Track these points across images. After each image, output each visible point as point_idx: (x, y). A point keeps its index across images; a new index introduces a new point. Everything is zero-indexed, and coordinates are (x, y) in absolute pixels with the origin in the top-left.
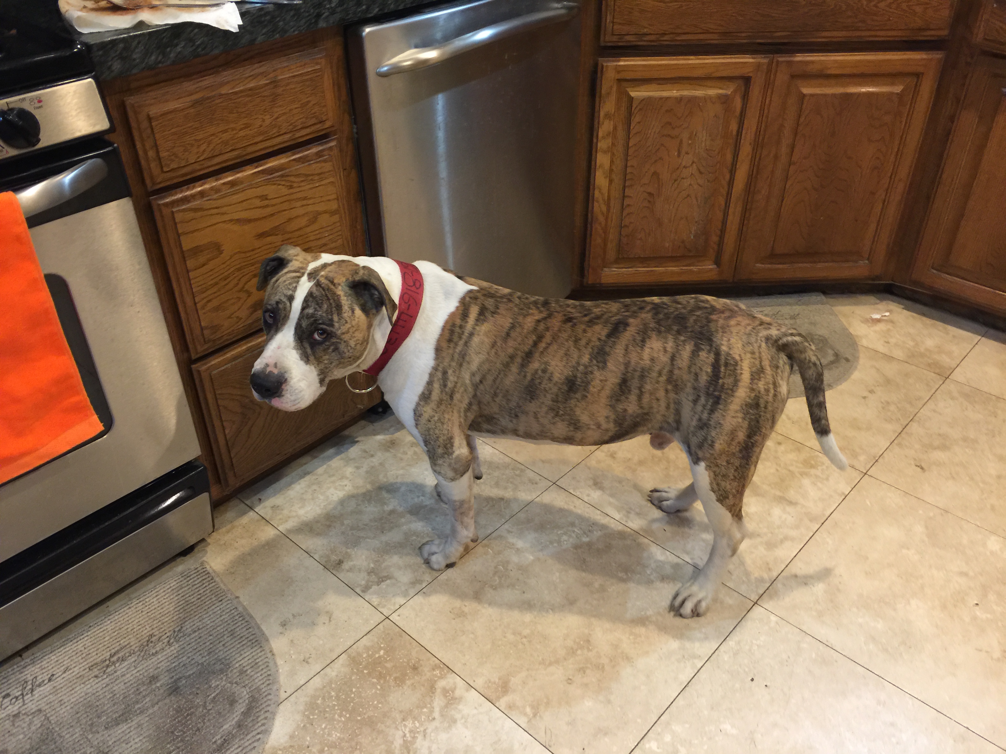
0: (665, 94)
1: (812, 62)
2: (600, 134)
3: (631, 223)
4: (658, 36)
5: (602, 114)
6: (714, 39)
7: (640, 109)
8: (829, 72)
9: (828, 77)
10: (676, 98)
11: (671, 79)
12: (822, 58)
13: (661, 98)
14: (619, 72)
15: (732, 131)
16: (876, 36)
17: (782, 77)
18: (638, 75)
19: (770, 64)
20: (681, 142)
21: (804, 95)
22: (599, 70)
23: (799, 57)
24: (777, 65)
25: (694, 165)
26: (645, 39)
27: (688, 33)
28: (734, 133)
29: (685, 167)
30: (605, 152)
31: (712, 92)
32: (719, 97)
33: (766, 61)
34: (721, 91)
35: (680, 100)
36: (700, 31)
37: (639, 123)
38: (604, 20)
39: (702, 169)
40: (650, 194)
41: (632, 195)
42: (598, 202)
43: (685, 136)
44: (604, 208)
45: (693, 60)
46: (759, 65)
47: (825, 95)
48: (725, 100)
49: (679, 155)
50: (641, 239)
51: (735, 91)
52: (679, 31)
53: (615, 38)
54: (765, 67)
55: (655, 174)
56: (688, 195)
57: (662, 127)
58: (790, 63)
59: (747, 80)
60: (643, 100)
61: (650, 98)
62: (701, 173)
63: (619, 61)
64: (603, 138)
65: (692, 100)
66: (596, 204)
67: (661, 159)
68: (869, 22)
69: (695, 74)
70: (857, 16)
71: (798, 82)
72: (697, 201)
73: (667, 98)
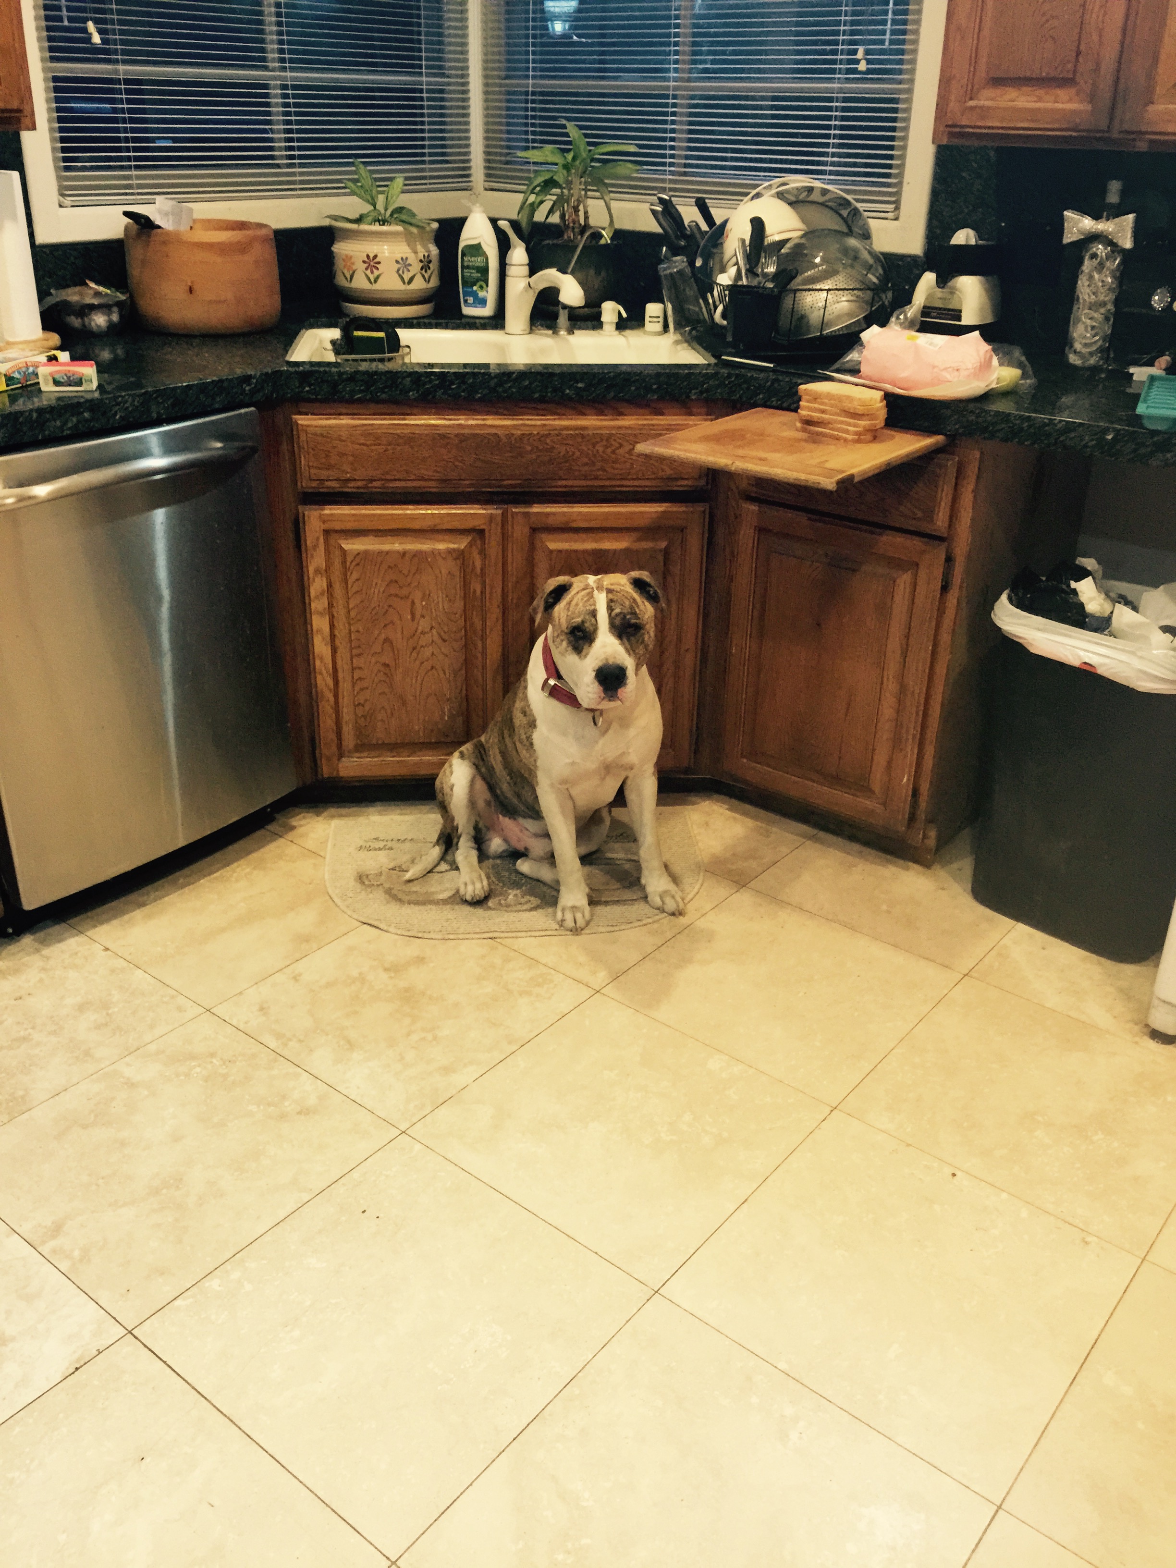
0: (386, 547)
1: (554, 514)
2: (313, 593)
3: (366, 700)
4: (364, 483)
5: (311, 569)
6: (433, 487)
7: (358, 564)
8: (574, 525)
9: (577, 530)
10: (398, 552)
11: (390, 531)
12: (565, 510)
13: (380, 553)
14: (324, 522)
15: (475, 591)
16: (622, 486)
17: (520, 531)
18: (349, 526)
19: (504, 515)
20: (413, 603)
21: (551, 552)
22: (301, 520)
23: (536, 509)
24: (513, 517)
25: (434, 631)
26: (349, 485)
27: (399, 480)
28: (478, 593)
29: (423, 633)
30: (321, 614)
31: (441, 546)
32: (450, 552)
33: (500, 512)
34: (452, 546)
35: (404, 554)
36: (413, 477)
37: (357, 580)
38: (298, 462)
39: (445, 637)
40: (386, 665)
41: (362, 666)
42: (321, 674)
43: (417, 595)
44: (330, 682)
45: (411, 510)
46: (491, 517)
47: (576, 551)
48: (460, 556)
49: (413, 619)
50: (382, 720)
51: (470, 545)
52: (388, 477)
53: (314, 484)
54: (499, 519)
55: (387, 640)
56: (432, 668)
57: (387, 585)
58: (527, 515)
59: (480, 533)
60: (358, 554)
61: (366, 552)
62: (444, 641)
63: (322, 510)
64: (317, 597)
65: (417, 554)
66: (319, 677)
67: (392, 623)
68: (609, 470)
69: (416, 525)
70: (593, 464)
71: (544, 536)
72: (445, 673)
73: (387, 553)
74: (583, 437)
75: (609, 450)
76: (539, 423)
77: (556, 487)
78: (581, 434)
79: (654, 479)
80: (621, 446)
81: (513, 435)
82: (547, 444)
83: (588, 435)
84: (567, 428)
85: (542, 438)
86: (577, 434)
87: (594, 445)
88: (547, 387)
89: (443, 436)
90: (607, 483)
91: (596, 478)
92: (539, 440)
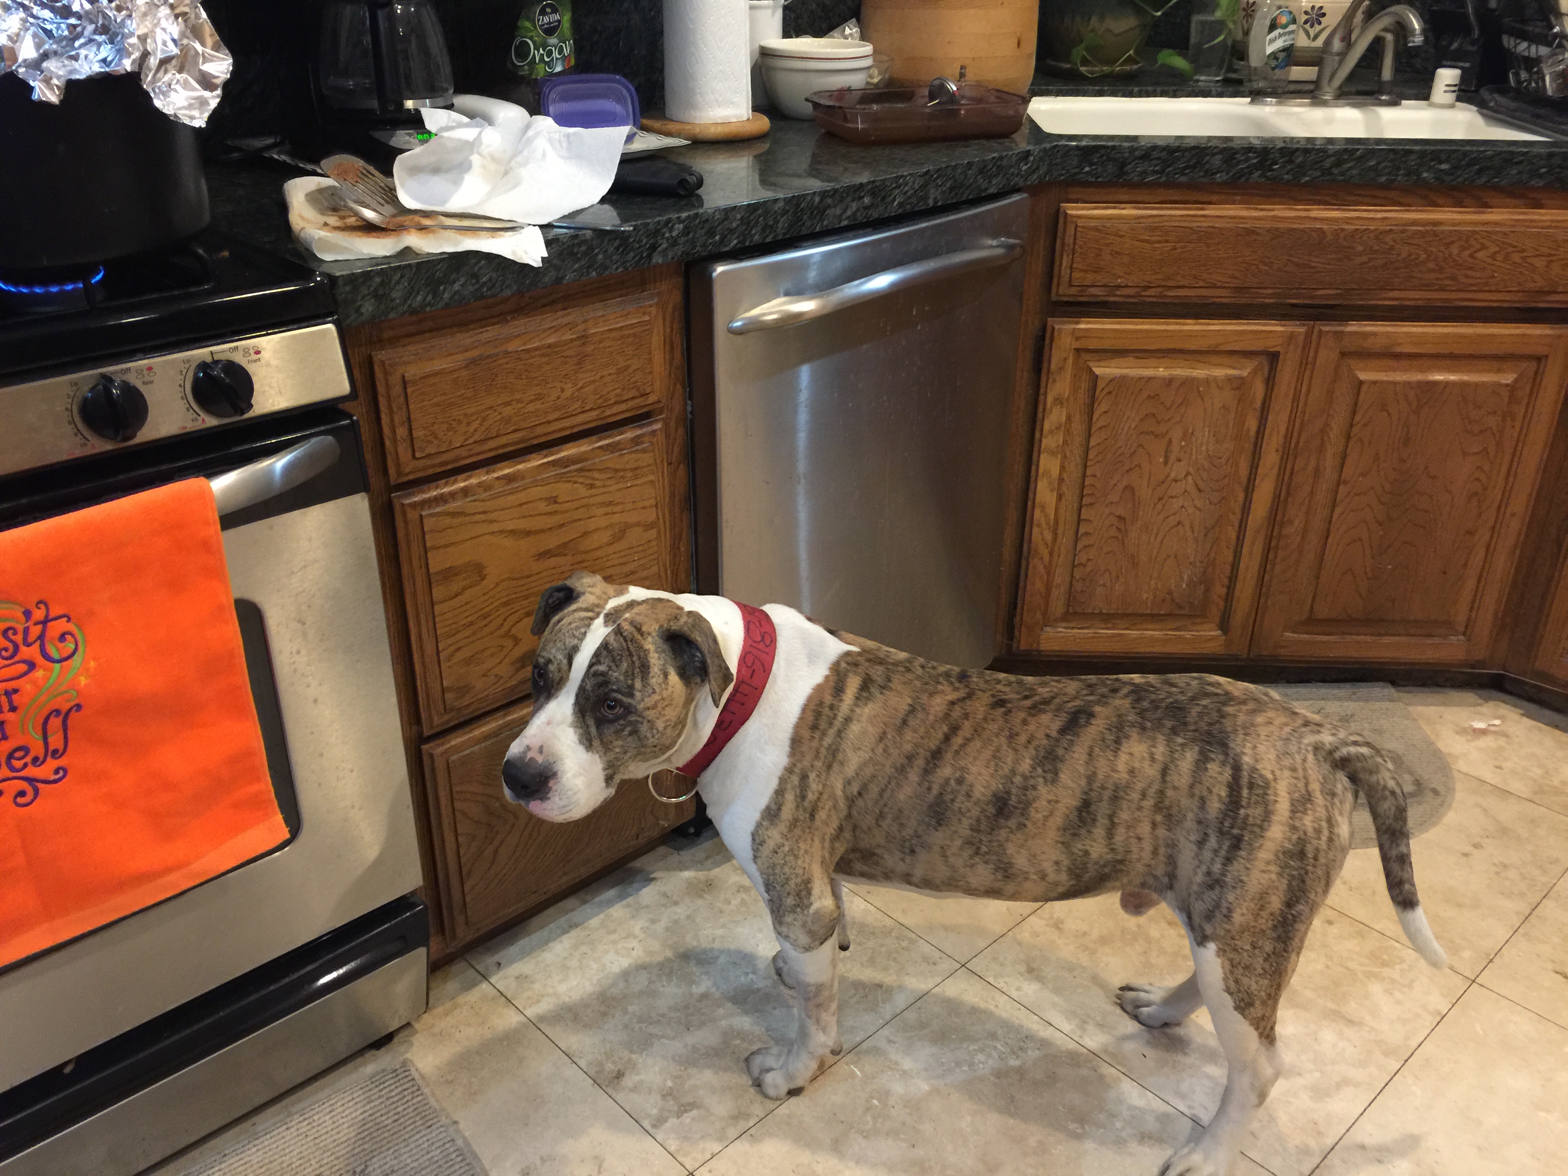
0: (1147, 372)
1: (1374, 334)
2: (1047, 426)
3: (1089, 560)
4: (1138, 290)
5: (1050, 399)
6: (1223, 296)
7: (1110, 393)
8: (1399, 349)
9: (1398, 356)
10: (1163, 379)
11: (1157, 351)
12: (1390, 329)
13: (1141, 379)
14: (1077, 339)
15: (1248, 430)
16: (1473, 300)
17: (1326, 356)
18: (1107, 344)
19: (1309, 334)
20: (1170, 442)
21: (1361, 383)
22: (1048, 336)
23: (1353, 327)
24: (1320, 337)
25: (1190, 478)
26: (1118, 293)
27: (1183, 287)
28: (1253, 433)
29: (1176, 481)
30: (1053, 453)
31: (1220, 372)
32: (1229, 379)
33: (1303, 330)
34: (1232, 372)
35: (1170, 381)
36: (1201, 284)
37: (1106, 412)
38: (1057, 263)
39: (1202, 485)
40: (1120, 518)
41: (1092, 518)
42: (1039, 526)
43: (1176, 434)
44: (1049, 537)
45: (1190, 326)
46: (1292, 337)
47: (1395, 383)
48: (1239, 385)
49: (1166, 463)
50: (1104, 585)
51: (1255, 372)
52: (1170, 283)
53: (1073, 291)
54: (1302, 338)
55: (1129, 488)
56: (1179, 523)
57: (1142, 420)
58: (1339, 335)
59: (1273, 357)
60: (1112, 380)
61: (1123, 378)
62: (1200, 490)
63: (1078, 323)
64: (1051, 432)
65: (1187, 382)
66: (1035, 530)
67: (1139, 466)
68: (1463, 280)
69: (1192, 346)
70: (1441, 270)
71: (1352, 362)
72: (1193, 531)
73: (1150, 379)
74: (1435, 234)
75: (1467, 253)
76: (1380, 215)
77: (1385, 299)
78: (1432, 231)
79: (1518, 291)
80: (1484, 247)
81: (1343, 230)
82: (1386, 243)
83: (1443, 232)
84: (1415, 223)
85: (1379, 235)
86: (1428, 231)
87: (1448, 245)
88: (1399, 169)
89: (1250, 232)
90: (1454, 296)
91: (1442, 289)
92: (1377, 238)
